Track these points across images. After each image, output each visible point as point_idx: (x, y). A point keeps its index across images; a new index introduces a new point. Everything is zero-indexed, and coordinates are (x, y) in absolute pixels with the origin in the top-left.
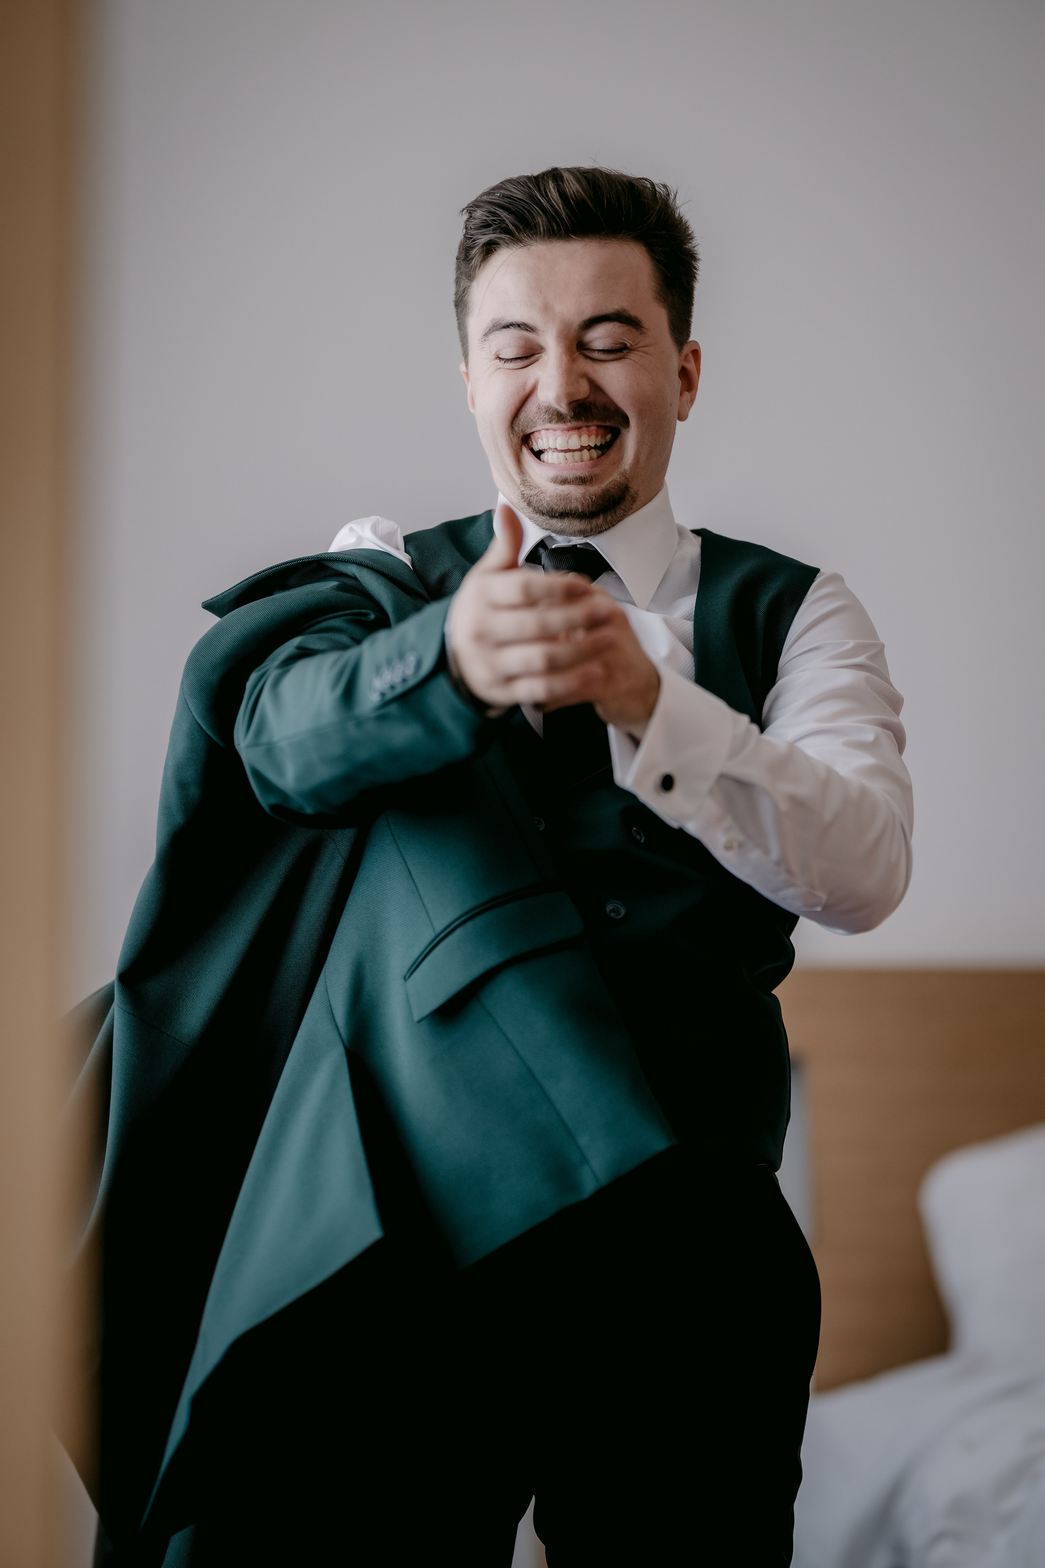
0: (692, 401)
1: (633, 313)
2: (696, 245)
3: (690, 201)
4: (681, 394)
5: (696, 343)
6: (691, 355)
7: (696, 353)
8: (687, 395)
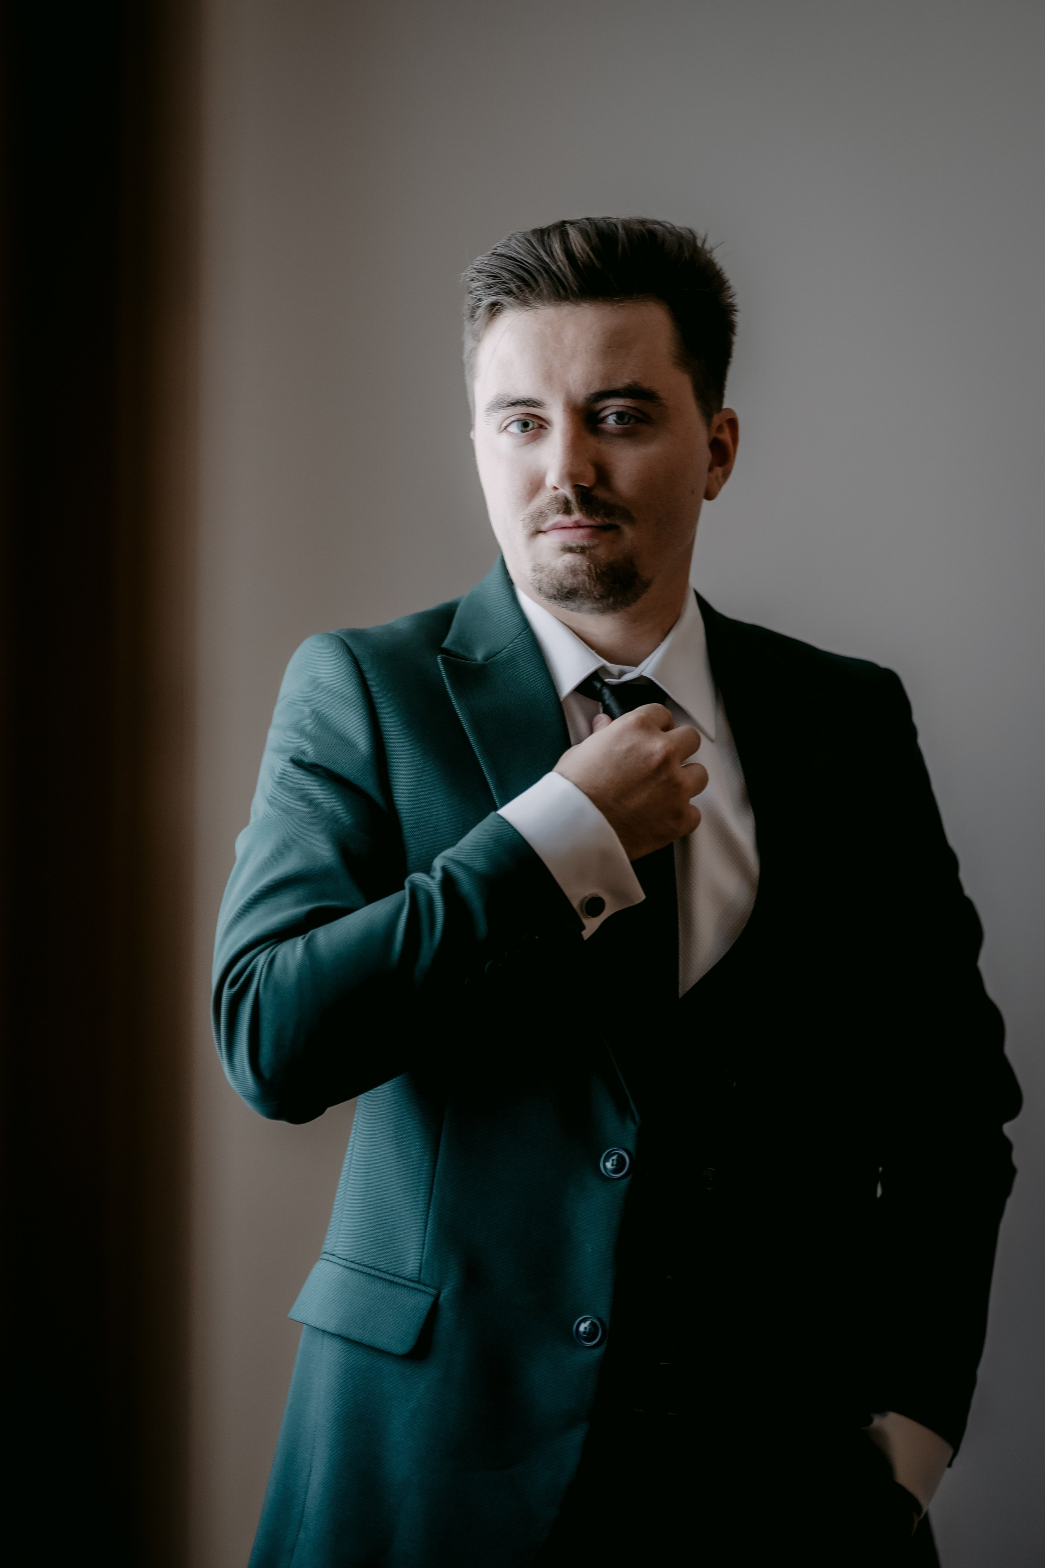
0: (726, 475)
1: (646, 385)
2: (732, 294)
3: (723, 243)
4: (710, 469)
5: (730, 411)
6: (725, 425)
7: (733, 424)
8: (719, 470)
